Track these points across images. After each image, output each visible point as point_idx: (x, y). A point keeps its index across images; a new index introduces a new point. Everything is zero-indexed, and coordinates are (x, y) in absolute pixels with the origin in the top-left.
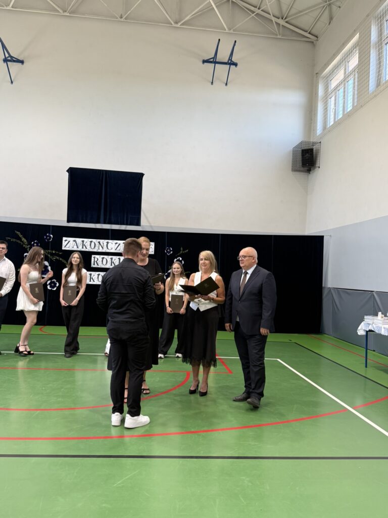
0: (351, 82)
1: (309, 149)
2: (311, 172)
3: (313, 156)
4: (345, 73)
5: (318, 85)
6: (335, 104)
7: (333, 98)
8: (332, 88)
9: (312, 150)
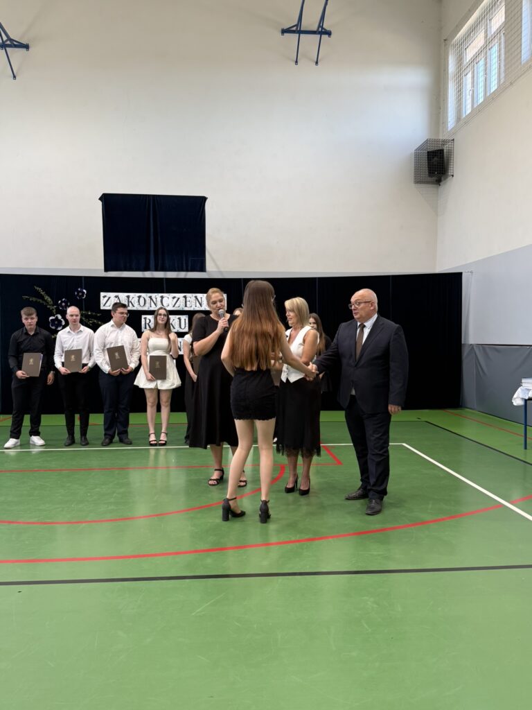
0: (495, 49)
1: (438, 150)
2: (441, 183)
3: (443, 161)
4: (486, 37)
5: (448, 58)
6: (473, 82)
7: (470, 75)
8: (467, 61)
9: (441, 151)
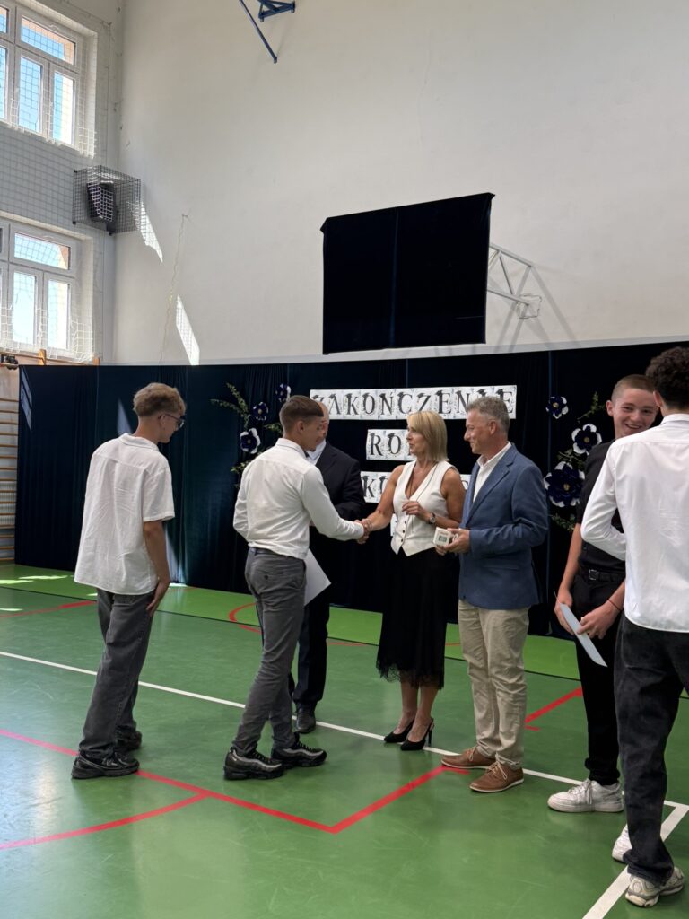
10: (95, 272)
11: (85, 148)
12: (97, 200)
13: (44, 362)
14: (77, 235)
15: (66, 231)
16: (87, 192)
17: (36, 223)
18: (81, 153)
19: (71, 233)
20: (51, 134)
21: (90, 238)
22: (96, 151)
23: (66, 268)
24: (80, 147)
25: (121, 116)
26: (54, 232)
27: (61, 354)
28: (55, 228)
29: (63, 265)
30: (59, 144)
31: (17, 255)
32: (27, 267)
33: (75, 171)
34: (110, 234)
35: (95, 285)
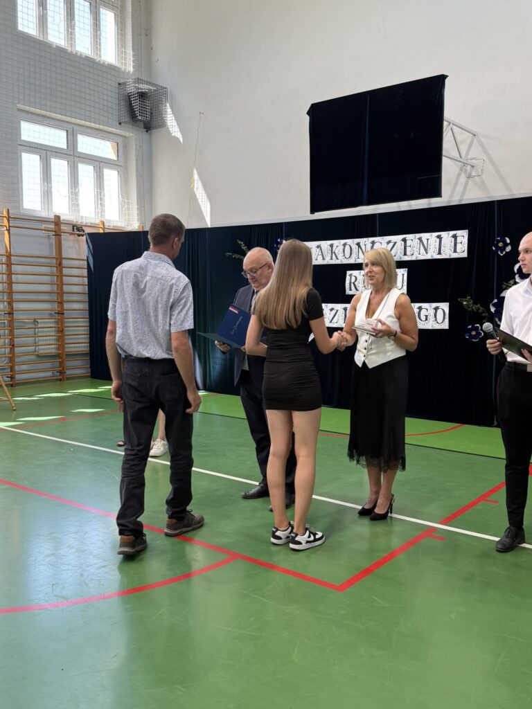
10: (137, 160)
11: (125, 64)
12: (136, 104)
13: (104, 230)
14: (123, 133)
15: (114, 130)
16: (129, 99)
17: (93, 125)
18: (123, 69)
19: (118, 131)
20: (100, 57)
21: (132, 134)
22: (133, 68)
23: (115, 158)
24: (122, 65)
25: (151, 39)
26: (105, 131)
27: (115, 224)
28: (106, 128)
29: (113, 156)
30: (106, 63)
31: (80, 150)
32: (88, 159)
33: (119, 84)
34: (147, 131)
35: (137, 171)
